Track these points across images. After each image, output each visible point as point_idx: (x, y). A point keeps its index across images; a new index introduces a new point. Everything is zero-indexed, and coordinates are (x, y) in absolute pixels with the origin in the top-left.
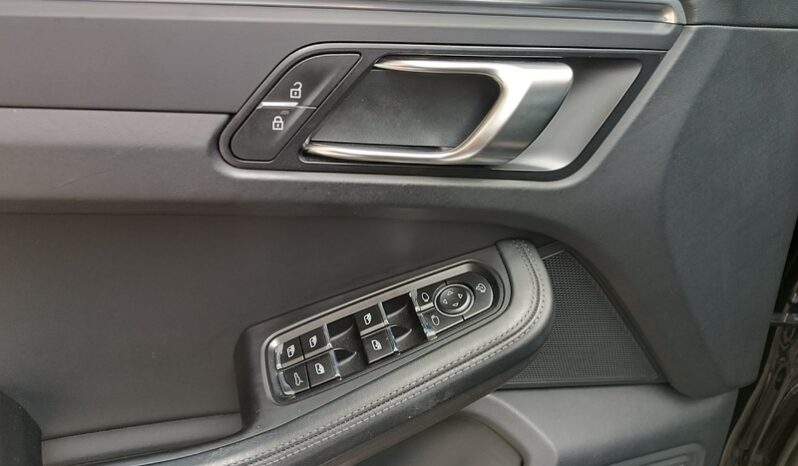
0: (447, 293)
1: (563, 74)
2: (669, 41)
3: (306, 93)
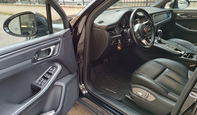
0: (51, 69)
1: (54, 46)
2: (60, 40)
3: (37, 55)
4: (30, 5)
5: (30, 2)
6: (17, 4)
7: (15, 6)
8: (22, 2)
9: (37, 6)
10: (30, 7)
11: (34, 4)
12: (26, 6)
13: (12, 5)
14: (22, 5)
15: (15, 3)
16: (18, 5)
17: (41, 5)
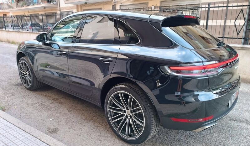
4: (22, 31)
5: (23, 29)
6: (7, 30)
7: (5, 32)
8: (14, 28)
9: (29, 33)
10: (22, 33)
11: (28, 31)
12: (18, 32)
13: (2, 31)
14: (13, 31)
15: (6, 29)
16: (9, 31)
17: (34, 32)
